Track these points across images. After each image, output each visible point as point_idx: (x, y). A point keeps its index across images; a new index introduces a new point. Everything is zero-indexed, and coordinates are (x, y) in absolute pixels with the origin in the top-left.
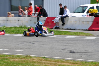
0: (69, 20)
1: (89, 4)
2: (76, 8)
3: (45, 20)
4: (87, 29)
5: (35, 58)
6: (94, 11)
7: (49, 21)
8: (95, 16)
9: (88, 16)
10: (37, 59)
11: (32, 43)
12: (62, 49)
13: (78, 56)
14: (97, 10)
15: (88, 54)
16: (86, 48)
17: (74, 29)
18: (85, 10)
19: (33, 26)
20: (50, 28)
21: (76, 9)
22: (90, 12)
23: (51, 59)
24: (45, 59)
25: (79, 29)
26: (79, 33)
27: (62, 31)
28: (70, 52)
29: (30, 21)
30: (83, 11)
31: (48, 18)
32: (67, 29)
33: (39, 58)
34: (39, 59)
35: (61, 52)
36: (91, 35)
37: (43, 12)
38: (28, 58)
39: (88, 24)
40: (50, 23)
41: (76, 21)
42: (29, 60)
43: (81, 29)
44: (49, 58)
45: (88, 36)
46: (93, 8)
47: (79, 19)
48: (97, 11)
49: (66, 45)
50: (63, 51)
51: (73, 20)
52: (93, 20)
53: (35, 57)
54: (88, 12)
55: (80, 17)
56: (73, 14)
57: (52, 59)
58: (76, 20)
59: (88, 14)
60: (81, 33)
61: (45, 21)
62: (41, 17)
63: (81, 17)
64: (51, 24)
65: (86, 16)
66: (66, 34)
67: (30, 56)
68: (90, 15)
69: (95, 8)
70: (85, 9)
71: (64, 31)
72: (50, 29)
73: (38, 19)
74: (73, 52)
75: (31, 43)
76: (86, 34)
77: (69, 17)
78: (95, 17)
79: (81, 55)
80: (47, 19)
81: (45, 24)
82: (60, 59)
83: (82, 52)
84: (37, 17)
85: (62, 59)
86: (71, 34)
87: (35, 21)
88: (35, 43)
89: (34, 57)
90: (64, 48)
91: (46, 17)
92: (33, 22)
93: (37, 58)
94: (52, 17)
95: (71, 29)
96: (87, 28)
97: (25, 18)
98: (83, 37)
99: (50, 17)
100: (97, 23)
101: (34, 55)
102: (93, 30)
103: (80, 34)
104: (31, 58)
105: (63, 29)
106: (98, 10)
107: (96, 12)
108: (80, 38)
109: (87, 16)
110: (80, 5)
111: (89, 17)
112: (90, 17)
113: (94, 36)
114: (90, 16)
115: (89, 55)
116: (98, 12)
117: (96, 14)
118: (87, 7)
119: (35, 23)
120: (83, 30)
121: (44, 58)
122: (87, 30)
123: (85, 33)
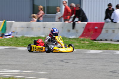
3: (84, 26)
7: (90, 28)
11: (64, 61)
12: (110, 72)
27: (110, 44)
31: (89, 24)
32: (118, 41)
35: (107, 75)
37: (81, 15)
40: (92, 32)
49: (115, 65)
50: (111, 74)
61: (83, 28)
62: (78, 23)
64: (93, 33)
66: (116, 48)
71: (113, 44)
72: (92, 41)
73: (74, 25)
75: (62, 61)
80: (87, 25)
81: (85, 33)
84: (72, 23)
87: (69, 29)
88: (68, 61)
90: (113, 69)
91: (86, 23)
92: (66, 29)
94: (95, 22)
97: (53, 25)
99: (92, 22)
105: (111, 41)
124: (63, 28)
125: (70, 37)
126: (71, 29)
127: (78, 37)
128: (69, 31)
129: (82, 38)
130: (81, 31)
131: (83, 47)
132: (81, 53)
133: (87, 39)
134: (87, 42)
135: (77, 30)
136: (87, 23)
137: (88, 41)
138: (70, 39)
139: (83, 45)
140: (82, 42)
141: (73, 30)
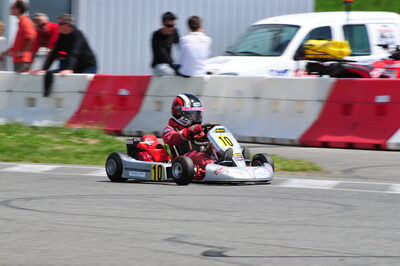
1: (305, 11)
2: (243, 30)
3: (84, 87)
4: (292, 140)
6: (333, 50)
7: (103, 92)
8: (336, 72)
9: (299, 73)
11: (13, 204)
12: (168, 240)
14: (347, 42)
18: (288, 42)
19: (19, 120)
20: (109, 132)
21: (242, 39)
22: (310, 52)
25: (254, 138)
28: (206, 254)
29: (7, 94)
30: (278, 49)
31: (100, 80)
35: (157, 251)
36: (315, 169)
39: (300, 112)
40: (108, 108)
41: (239, 96)
43: (264, 138)
45: (301, 173)
46: (324, 33)
47: (257, 90)
48: (347, 50)
49: (185, 217)
52: (324, 94)
54: (300, 54)
55: (261, 78)
56: (225, 61)
58: (240, 92)
59: (303, 63)
61: (81, 92)
63: (269, 76)
64: (114, 109)
65: (290, 75)
68: (310, 69)
69: (338, 36)
70: (284, 36)
72: (108, 137)
74: (220, 255)
75: (6, 203)
76: (288, 166)
77: (207, 77)
78: (333, 79)
80: (93, 84)
81: (85, 111)
83: (269, 253)
87: (31, 96)
88: (28, 205)
90: (177, 231)
91: (90, 76)
92: (22, 97)
94: (120, 73)
96: (296, 135)
99: (111, 72)
100: (347, 109)
102: (325, 145)
106: (352, 46)
107: (342, 53)
109: (297, 71)
110: (264, 17)
111: (306, 77)
113: (327, 172)
114: (309, 74)
116: (352, 55)
117: (339, 66)
118: (298, 27)
119: (32, 106)
120: (274, 143)
122: (292, 144)
123: (283, 159)
124: (10, 91)
125: (37, 124)
126: (39, 97)
127: (61, 123)
128: (32, 102)
129: (76, 127)
130: (73, 103)
131: (79, 157)
132: (73, 178)
133: (93, 129)
134: (93, 142)
135: (59, 100)
136: (95, 77)
137: (96, 137)
138: (34, 128)
139: (80, 149)
140: (75, 140)
141: (45, 99)
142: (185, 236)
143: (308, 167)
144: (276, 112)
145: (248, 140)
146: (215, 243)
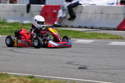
0: (84, 11)
4: (114, 28)
5: (14, 78)
7: (47, 11)
9: (119, 4)
10: (19, 80)
12: (66, 63)
13: (93, 75)
15: (112, 71)
16: (110, 60)
17: (92, 28)
23: (44, 80)
24: (33, 79)
25: (101, 27)
26: (100, 34)
27: (70, 31)
28: (80, 68)
29: (14, 12)
32: (80, 27)
33: (22, 78)
34: (22, 80)
35: (63, 67)
36: (121, 38)
38: (2, 77)
39: (117, 18)
41: (95, 13)
42: (4, 81)
44: (40, 78)
51: (90, 12)
53: (16, 76)
55: (104, 6)
57: (46, 80)
58: (96, 11)
60: (104, 34)
61: (40, 11)
63: (106, 5)
65: (115, 5)
66: (77, 36)
67: (7, 74)
71: (73, 31)
74: (85, 68)
76: (112, 37)
77: (84, 6)
79: (99, 74)
80: (44, 8)
82: (60, 80)
83: (102, 68)
85: (64, 80)
86: (86, 36)
87: (22, 12)
89: (13, 76)
90: (70, 60)
91: (43, 6)
92: (19, 13)
93: (18, 78)
94: (54, 4)
95: (86, 27)
96: (115, 26)
97: (4, 7)
98: (105, 41)
99: (51, 4)
101: (14, 72)
103: (102, 36)
104: (8, 77)
105: (72, 27)
108: (101, 43)
109: (117, 3)
111: (120, 6)
112: (122, 5)
115: (113, 74)
119: (23, 16)
120: (108, 29)
121: (32, 77)
123: (110, 35)
126: (25, 13)
135: (32, 14)
136: (45, 6)
141: (27, 14)
142: (73, 62)
143: (119, 38)
144: (108, 18)
145: (99, 28)
146: (83, 64)
